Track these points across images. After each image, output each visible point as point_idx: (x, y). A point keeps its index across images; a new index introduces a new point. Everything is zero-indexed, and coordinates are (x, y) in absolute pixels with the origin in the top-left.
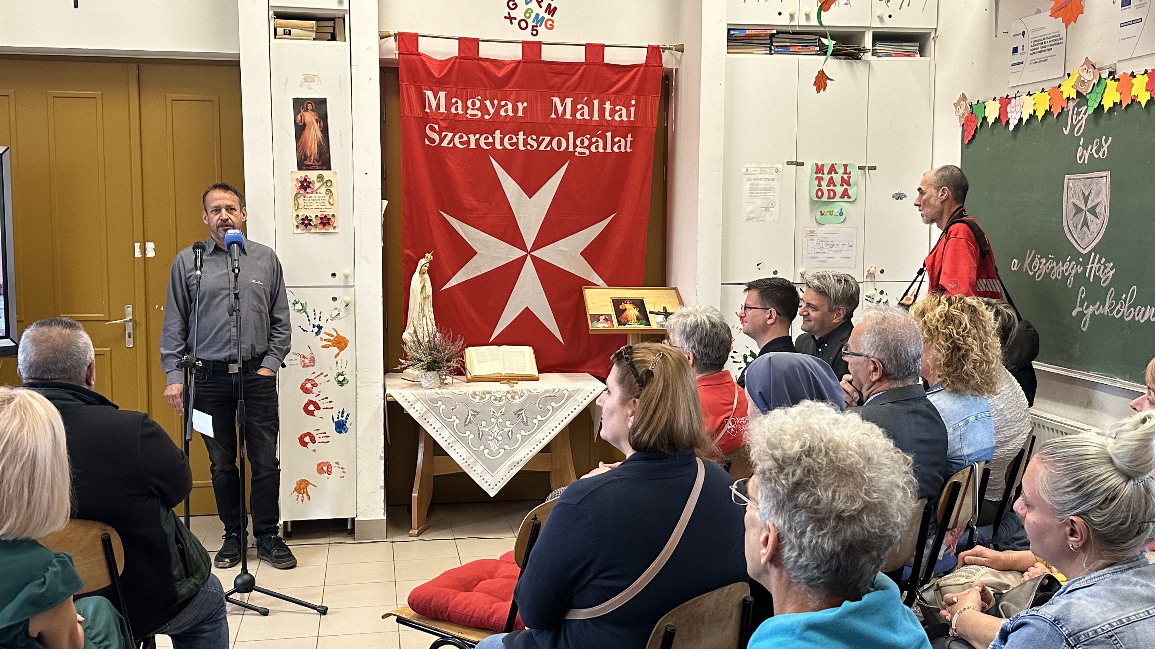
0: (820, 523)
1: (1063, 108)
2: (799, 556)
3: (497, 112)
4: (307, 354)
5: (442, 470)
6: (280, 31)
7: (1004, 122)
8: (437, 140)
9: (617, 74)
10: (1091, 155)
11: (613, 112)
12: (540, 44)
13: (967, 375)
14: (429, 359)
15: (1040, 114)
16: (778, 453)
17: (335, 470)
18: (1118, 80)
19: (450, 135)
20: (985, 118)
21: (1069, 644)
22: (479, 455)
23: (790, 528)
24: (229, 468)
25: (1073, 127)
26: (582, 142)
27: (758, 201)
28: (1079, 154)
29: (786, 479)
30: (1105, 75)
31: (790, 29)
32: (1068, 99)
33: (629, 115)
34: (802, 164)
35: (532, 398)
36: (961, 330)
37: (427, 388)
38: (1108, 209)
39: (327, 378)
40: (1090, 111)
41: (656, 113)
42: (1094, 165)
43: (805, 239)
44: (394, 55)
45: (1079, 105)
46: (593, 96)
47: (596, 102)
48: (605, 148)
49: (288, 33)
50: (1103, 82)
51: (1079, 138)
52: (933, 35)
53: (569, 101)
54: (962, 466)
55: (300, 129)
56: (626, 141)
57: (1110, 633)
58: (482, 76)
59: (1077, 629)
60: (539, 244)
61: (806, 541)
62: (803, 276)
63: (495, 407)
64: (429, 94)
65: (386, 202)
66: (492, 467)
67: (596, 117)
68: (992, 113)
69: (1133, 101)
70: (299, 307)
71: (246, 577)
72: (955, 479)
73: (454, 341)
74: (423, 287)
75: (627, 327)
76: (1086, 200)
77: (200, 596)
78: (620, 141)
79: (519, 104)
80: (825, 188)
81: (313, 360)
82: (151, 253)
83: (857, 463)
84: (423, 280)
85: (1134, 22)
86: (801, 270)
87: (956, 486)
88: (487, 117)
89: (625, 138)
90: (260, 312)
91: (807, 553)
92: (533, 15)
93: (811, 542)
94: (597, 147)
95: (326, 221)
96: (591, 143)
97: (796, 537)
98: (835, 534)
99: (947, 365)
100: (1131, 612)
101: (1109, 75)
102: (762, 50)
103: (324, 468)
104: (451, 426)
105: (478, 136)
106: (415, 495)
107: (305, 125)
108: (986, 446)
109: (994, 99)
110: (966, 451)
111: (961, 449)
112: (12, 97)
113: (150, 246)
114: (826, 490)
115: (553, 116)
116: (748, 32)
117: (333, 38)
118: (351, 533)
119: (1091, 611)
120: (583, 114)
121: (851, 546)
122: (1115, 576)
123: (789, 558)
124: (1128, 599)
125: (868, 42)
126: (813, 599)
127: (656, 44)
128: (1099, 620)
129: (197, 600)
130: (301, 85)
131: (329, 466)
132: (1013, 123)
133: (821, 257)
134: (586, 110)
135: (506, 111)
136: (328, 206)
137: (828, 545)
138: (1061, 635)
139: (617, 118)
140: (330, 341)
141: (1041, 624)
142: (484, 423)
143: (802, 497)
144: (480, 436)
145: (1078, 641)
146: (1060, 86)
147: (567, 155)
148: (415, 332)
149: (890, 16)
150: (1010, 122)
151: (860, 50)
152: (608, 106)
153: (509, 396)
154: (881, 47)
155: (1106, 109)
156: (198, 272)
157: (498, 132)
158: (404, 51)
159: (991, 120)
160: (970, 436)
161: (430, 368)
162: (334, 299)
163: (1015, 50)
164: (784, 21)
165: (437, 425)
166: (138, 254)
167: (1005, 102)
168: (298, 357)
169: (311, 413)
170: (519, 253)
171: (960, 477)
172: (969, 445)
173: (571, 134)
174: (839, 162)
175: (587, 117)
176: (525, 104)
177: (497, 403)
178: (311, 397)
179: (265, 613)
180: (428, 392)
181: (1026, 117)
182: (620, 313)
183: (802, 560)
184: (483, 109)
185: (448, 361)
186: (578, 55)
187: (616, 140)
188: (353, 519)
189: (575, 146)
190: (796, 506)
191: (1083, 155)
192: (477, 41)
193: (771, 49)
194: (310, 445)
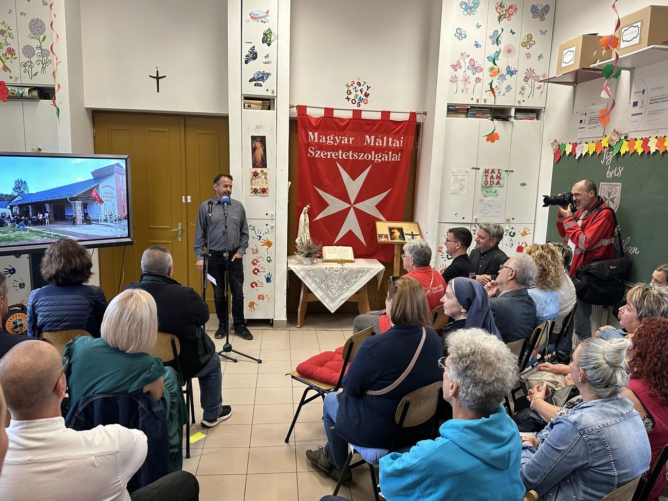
0: (476, 384)
1: (601, 151)
2: (466, 396)
3: (340, 142)
4: (255, 248)
5: (311, 300)
6: (246, 105)
7: (574, 155)
8: (313, 154)
9: (395, 125)
10: (613, 174)
11: (393, 142)
12: (361, 111)
13: (548, 282)
14: (306, 252)
15: (591, 153)
16: (460, 352)
17: (265, 298)
18: (629, 141)
19: (319, 152)
20: (565, 152)
21: (580, 434)
22: (328, 295)
23: (463, 384)
24: (221, 296)
25: (606, 160)
26: (378, 156)
27: (457, 185)
28: (608, 174)
29: (463, 364)
30: (623, 138)
31: (476, 106)
32: (604, 147)
33: (400, 144)
34: (479, 169)
35: (351, 271)
36: (547, 262)
37: (306, 265)
38: (619, 200)
39: (263, 259)
40: (614, 154)
41: (412, 144)
42: (614, 179)
43: (478, 203)
44: (296, 115)
45: (609, 151)
46: (384, 135)
47: (385, 138)
48: (388, 159)
49: (249, 106)
50: (621, 141)
51: (608, 166)
52: (543, 110)
53: (373, 137)
54: (542, 322)
55: (254, 150)
56: (398, 156)
57: (598, 430)
58: (334, 125)
59: (584, 427)
60: (356, 202)
61: (469, 390)
62: (476, 220)
63: (335, 274)
64: (311, 133)
65: (290, 183)
66: (333, 300)
67: (385, 145)
68: (569, 150)
69: (635, 151)
70: (252, 228)
71: (228, 345)
72: (539, 327)
73: (318, 244)
74: (305, 220)
75: (394, 241)
76: (609, 195)
77: (211, 362)
78: (395, 156)
79: (350, 138)
80: (489, 180)
81: (257, 251)
82: (189, 201)
83: (494, 360)
84: (305, 217)
85: (638, 114)
86: (476, 217)
87: (539, 330)
88: (336, 144)
89: (398, 154)
90: (236, 230)
91: (469, 395)
92: (358, 97)
93: (472, 392)
94: (385, 159)
95: (264, 191)
96: (382, 157)
97: (465, 388)
98: (482, 389)
99: (539, 277)
100: (608, 421)
101: (625, 138)
102: (463, 116)
103: (261, 297)
104: (315, 282)
105: (331, 153)
106: (299, 310)
107: (256, 148)
108: (554, 313)
109: (570, 143)
110: (545, 315)
111: (543, 314)
112: (130, 131)
113: (189, 197)
114: (479, 371)
115: (365, 144)
116: (457, 107)
117: (269, 109)
118: (272, 325)
119: (591, 419)
120: (379, 143)
121: (488, 395)
122: (603, 403)
123: (462, 396)
124: (608, 415)
125: (513, 113)
126: (471, 414)
127: (414, 111)
128: (594, 424)
129: (209, 364)
130: (255, 130)
131: (263, 296)
132: (578, 155)
133: (485, 211)
134: (381, 141)
135: (344, 141)
136: (265, 184)
137: (479, 393)
138: (577, 429)
139: (394, 145)
140: (264, 243)
141: (568, 424)
142: (330, 281)
143: (469, 372)
144: (328, 287)
145: (584, 433)
146: (601, 141)
147: (371, 162)
148: (301, 239)
149: (524, 101)
150: (577, 155)
151: (509, 117)
152: (390, 140)
153: (341, 270)
154: (518, 115)
155: (622, 154)
156: (210, 215)
157: (340, 151)
158: (300, 114)
159: (568, 153)
160: (547, 308)
161: (307, 256)
162: (267, 225)
163: (581, 121)
164: (474, 102)
165: (310, 281)
166: (184, 201)
167: (575, 145)
168: (251, 250)
169: (256, 274)
170: (347, 205)
171: (541, 326)
172: (546, 312)
173: (373, 152)
174: (496, 168)
175: (381, 145)
176: (353, 138)
177: (336, 273)
178: (256, 267)
179: (235, 361)
180: (306, 267)
181: (584, 154)
182: (392, 234)
183: (467, 398)
184: (334, 140)
185: (315, 253)
186: (378, 116)
187: (394, 155)
188: (273, 319)
189: (375, 158)
190: (466, 376)
191: (609, 174)
192: (333, 109)
193: (467, 115)
194: (255, 287)
